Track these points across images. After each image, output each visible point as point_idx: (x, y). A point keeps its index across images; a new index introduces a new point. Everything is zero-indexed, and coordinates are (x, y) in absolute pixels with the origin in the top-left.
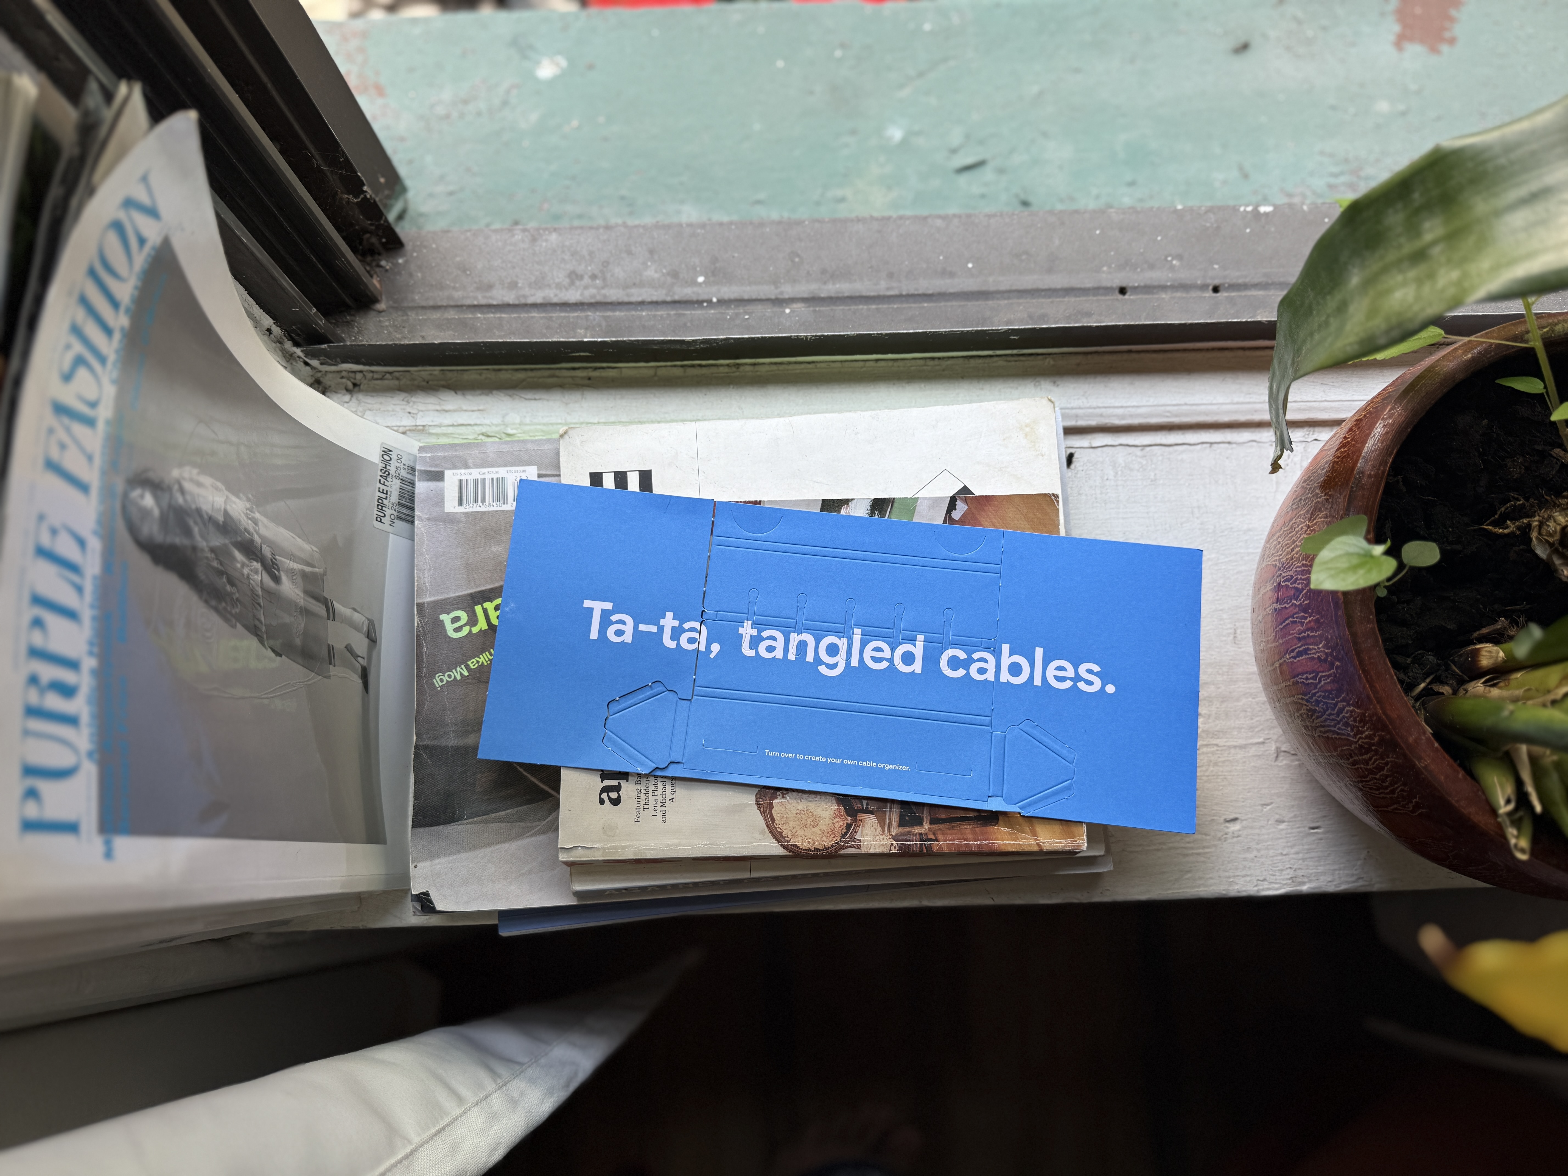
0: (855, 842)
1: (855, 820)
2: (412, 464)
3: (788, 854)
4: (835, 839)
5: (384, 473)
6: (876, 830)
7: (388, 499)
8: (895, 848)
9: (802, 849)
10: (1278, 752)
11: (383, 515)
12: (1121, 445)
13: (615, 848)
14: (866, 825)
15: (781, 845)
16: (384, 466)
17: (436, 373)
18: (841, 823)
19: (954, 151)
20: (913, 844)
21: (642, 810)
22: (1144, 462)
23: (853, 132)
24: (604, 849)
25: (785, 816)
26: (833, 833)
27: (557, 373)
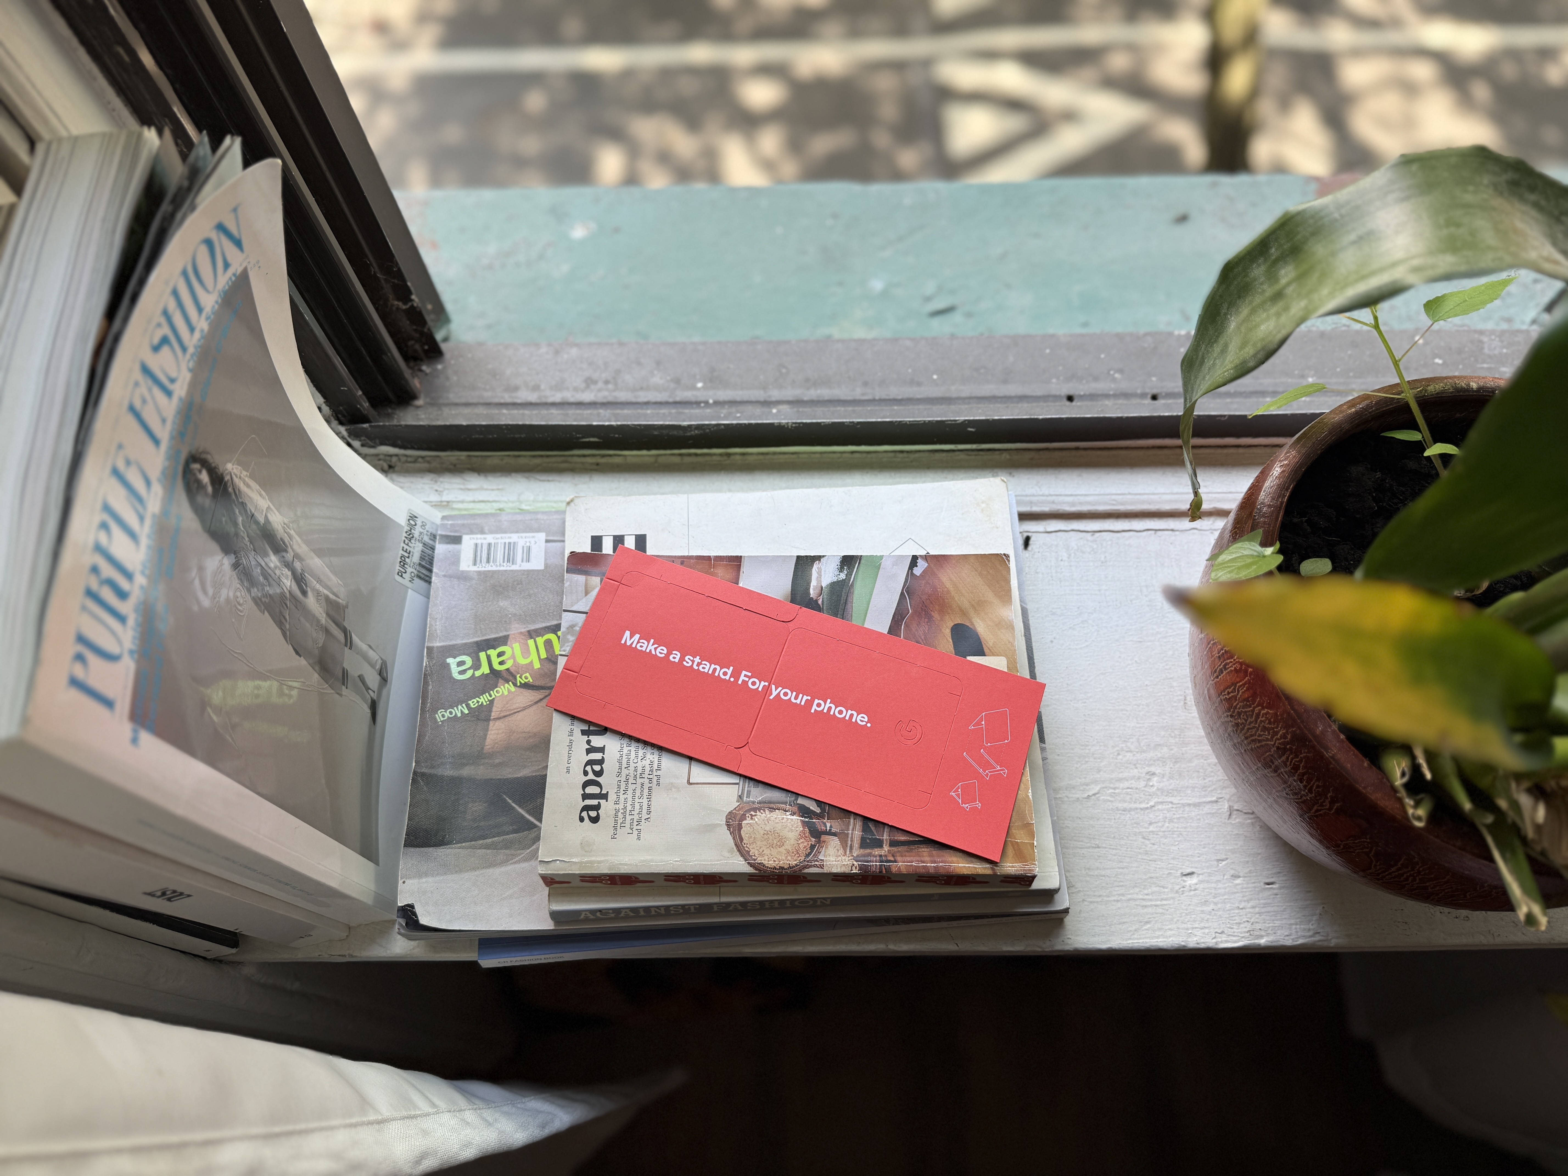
0: (818, 862)
1: (819, 841)
2: (434, 532)
3: (755, 871)
4: (799, 859)
5: (409, 535)
6: (838, 850)
7: (410, 558)
8: (856, 868)
9: (768, 867)
10: (1231, 811)
11: (404, 571)
12: (1073, 530)
13: (591, 862)
14: (829, 846)
15: (748, 863)
16: (409, 529)
17: (463, 458)
18: (806, 844)
19: (928, 299)
20: (873, 865)
21: (618, 828)
22: (1095, 546)
23: (841, 284)
24: (581, 863)
25: (753, 836)
26: (798, 853)
27: (570, 459)
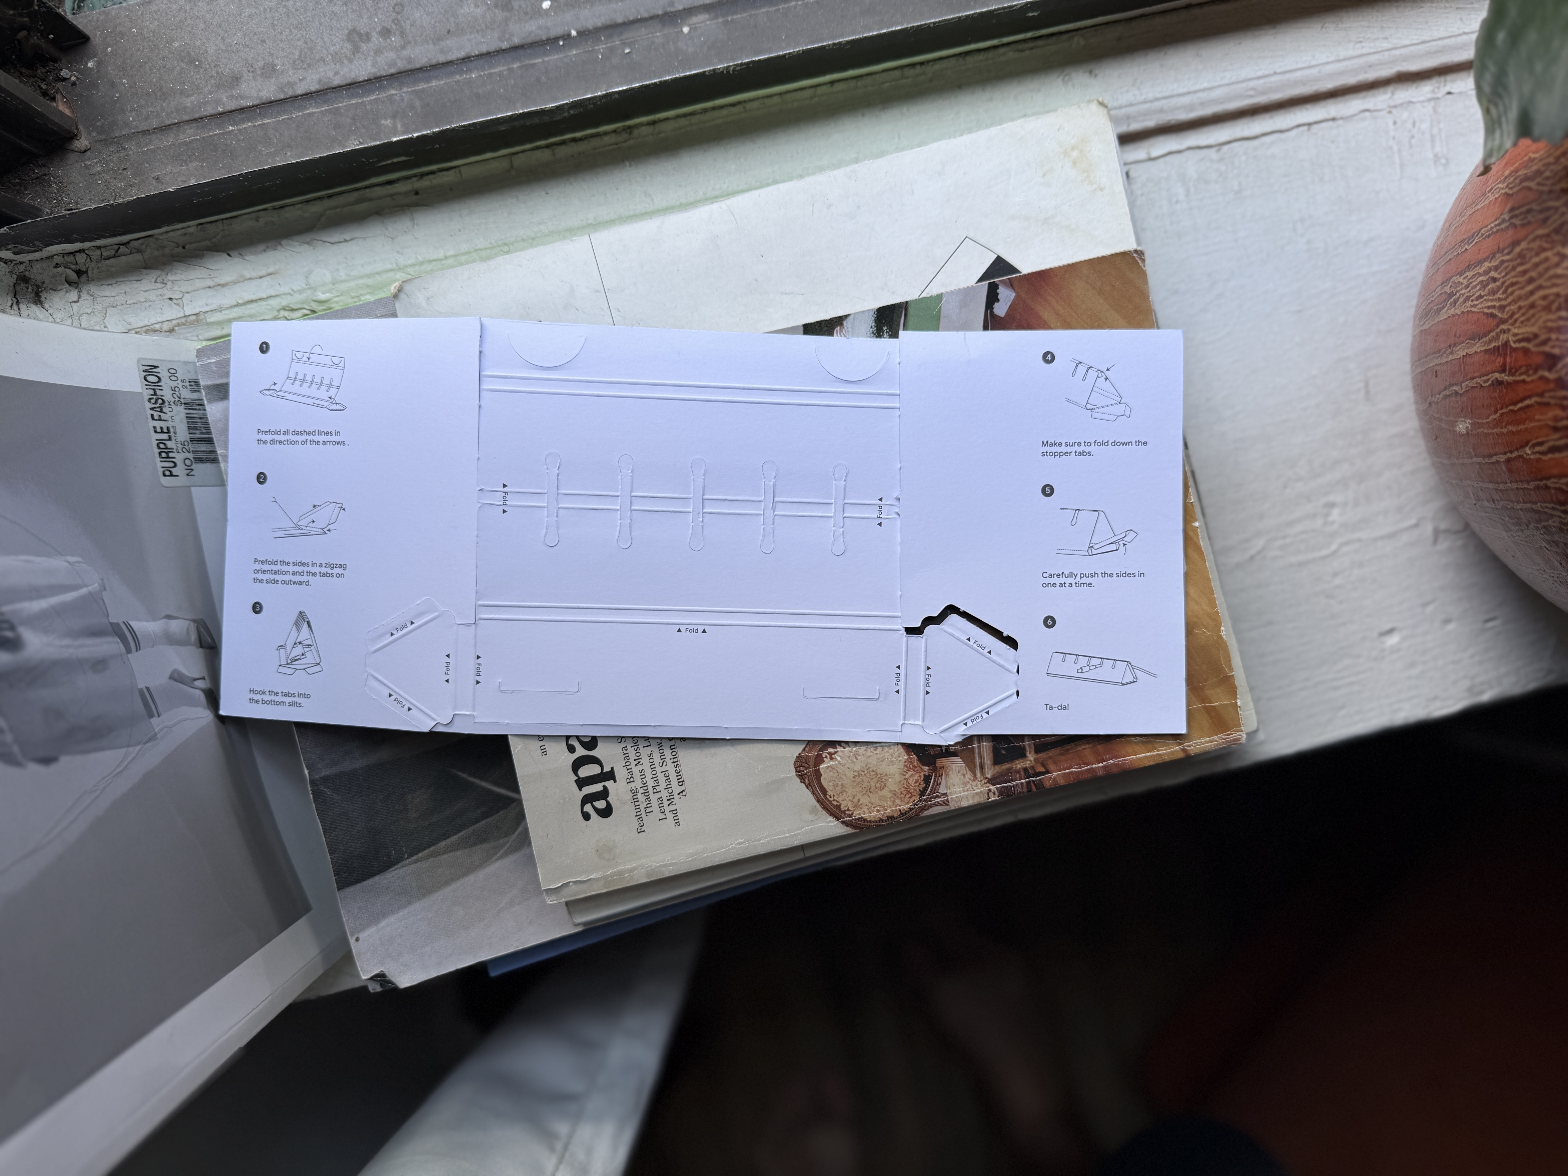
0: (940, 797)
1: (935, 769)
3: (854, 831)
4: (912, 800)
5: (156, 403)
6: (964, 775)
7: (173, 438)
8: (994, 794)
9: (870, 821)
10: (1437, 533)
11: (172, 465)
13: (620, 873)
14: (950, 773)
15: (843, 822)
16: (152, 392)
18: (916, 777)
20: (1017, 785)
21: (644, 815)
22: (1223, 168)
24: (605, 878)
25: (840, 783)
26: (908, 792)
27: (368, 193)
